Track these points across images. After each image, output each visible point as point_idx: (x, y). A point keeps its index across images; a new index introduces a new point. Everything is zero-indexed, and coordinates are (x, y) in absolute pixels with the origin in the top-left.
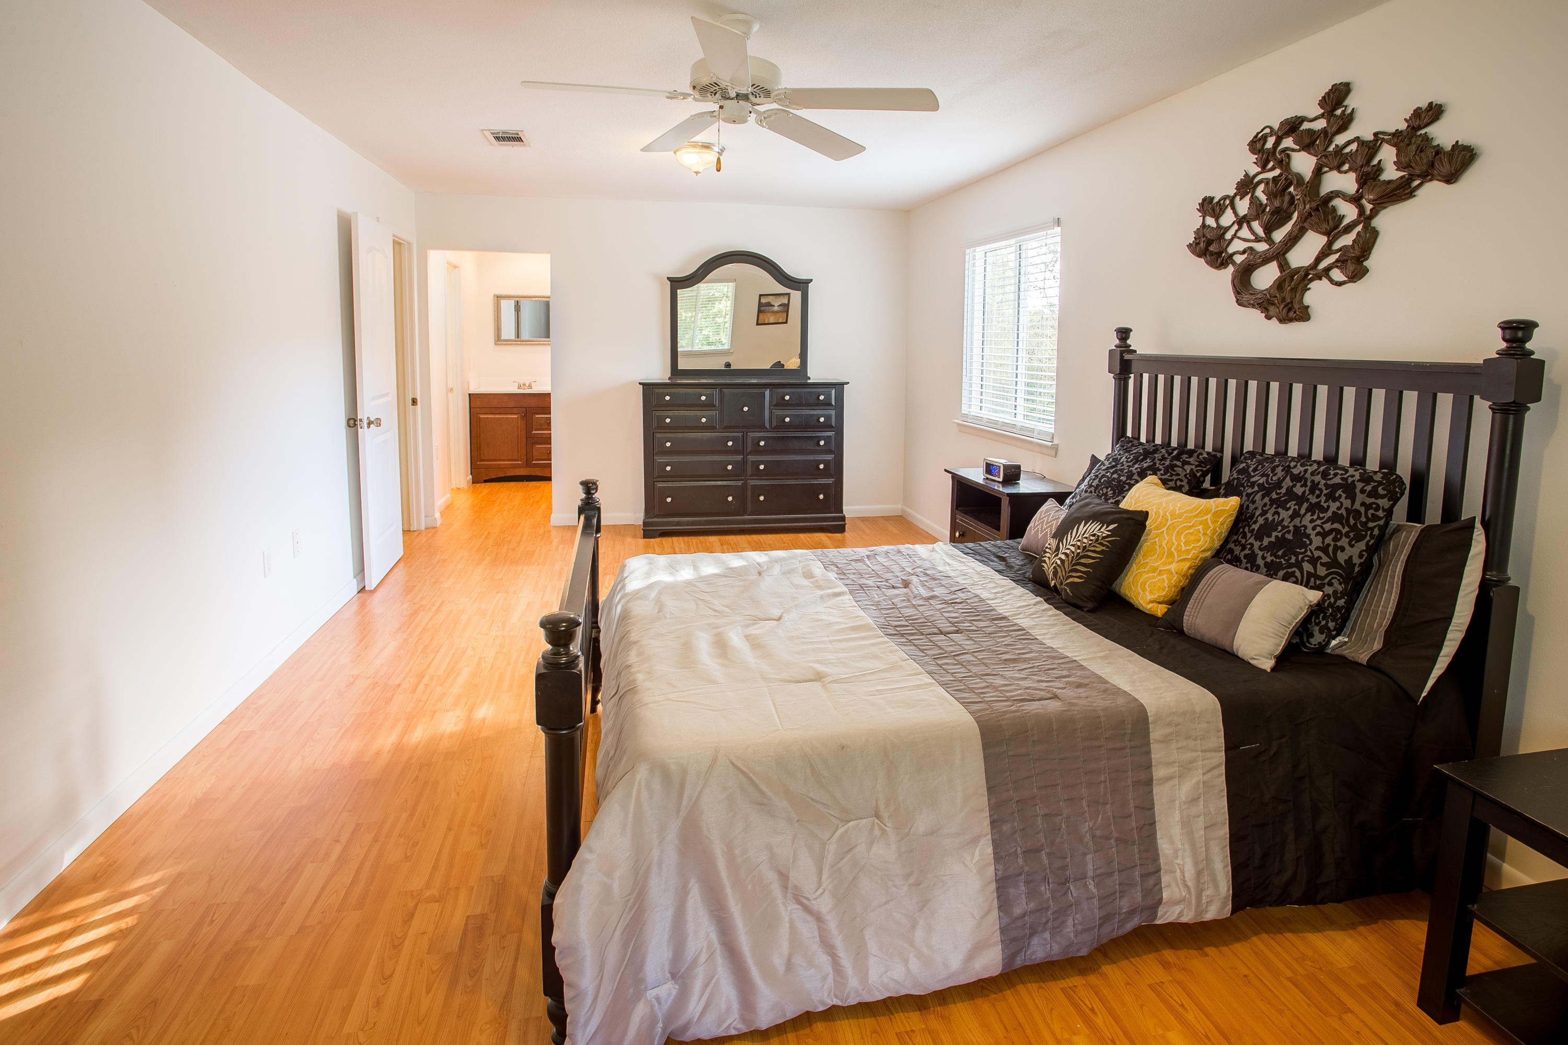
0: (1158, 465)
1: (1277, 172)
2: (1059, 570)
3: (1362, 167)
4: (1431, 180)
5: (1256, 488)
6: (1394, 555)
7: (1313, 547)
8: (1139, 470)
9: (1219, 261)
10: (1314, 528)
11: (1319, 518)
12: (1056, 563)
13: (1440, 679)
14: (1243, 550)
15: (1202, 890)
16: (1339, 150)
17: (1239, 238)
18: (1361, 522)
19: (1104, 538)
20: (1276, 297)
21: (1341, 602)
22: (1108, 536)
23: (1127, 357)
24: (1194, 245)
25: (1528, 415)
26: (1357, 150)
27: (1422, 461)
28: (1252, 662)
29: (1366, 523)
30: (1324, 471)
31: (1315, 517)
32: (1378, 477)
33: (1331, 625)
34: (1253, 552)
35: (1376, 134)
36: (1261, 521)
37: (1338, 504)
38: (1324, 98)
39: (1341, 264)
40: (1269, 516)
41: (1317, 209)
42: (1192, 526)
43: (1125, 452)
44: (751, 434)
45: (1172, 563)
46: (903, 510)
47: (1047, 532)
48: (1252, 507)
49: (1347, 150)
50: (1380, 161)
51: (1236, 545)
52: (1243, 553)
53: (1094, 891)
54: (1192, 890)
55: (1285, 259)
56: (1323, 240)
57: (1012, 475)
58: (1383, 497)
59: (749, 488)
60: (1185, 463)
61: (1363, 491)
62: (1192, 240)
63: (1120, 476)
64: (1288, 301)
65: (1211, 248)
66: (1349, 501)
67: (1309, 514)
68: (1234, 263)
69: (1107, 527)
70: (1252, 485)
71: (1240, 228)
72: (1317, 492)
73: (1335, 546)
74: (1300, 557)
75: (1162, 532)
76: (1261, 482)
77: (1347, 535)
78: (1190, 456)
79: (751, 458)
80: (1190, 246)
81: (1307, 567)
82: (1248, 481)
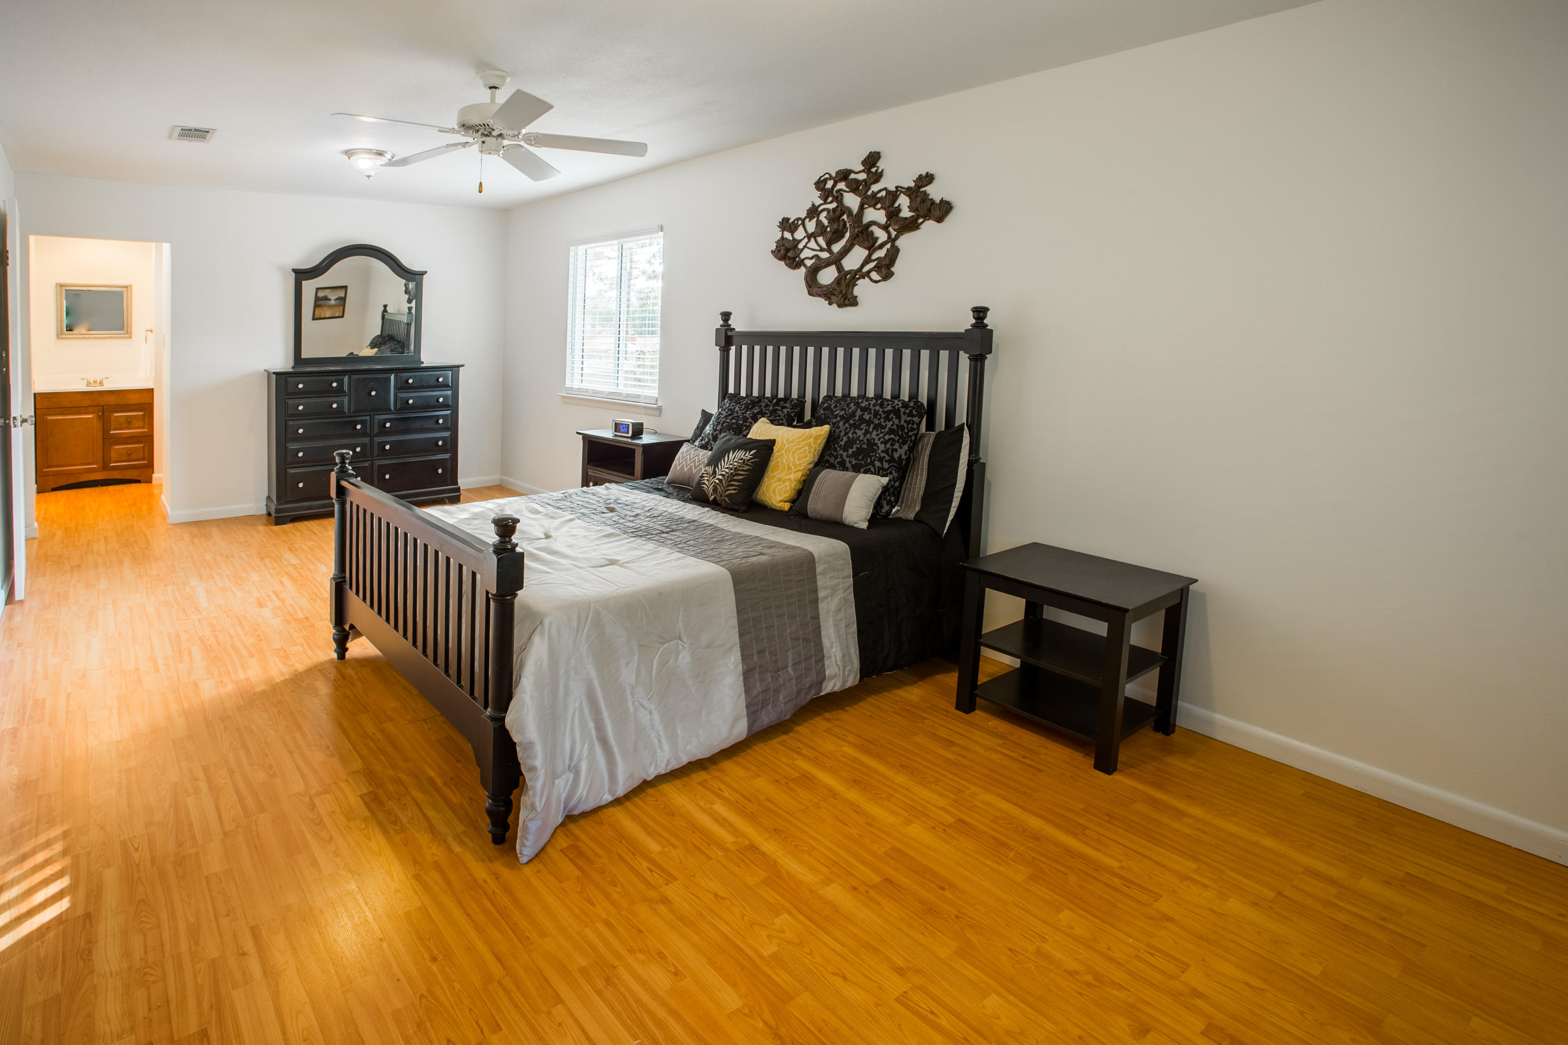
0: (764, 411)
1: (834, 205)
2: (718, 487)
3: (889, 207)
4: (929, 220)
5: (839, 419)
6: (921, 452)
7: (880, 451)
8: (751, 415)
9: (795, 264)
10: (879, 439)
11: (881, 433)
12: (715, 482)
13: (952, 521)
14: (836, 459)
15: (846, 667)
16: (874, 194)
17: (808, 248)
18: (905, 433)
19: (748, 460)
20: (836, 290)
21: (897, 484)
22: (751, 459)
23: (730, 333)
24: (776, 252)
25: (987, 362)
26: (886, 196)
27: (933, 393)
28: (855, 525)
29: (908, 433)
30: (880, 403)
31: (879, 432)
32: (912, 404)
33: (893, 499)
34: (843, 459)
35: (897, 187)
36: (845, 439)
37: (891, 423)
38: (865, 159)
39: (877, 268)
40: (850, 435)
41: (862, 232)
42: (802, 447)
43: (736, 404)
44: (377, 417)
45: (791, 473)
46: (501, 480)
47: (691, 466)
48: (837, 431)
49: (879, 195)
50: (899, 205)
51: (830, 457)
52: (836, 461)
53: (793, 674)
54: (841, 667)
55: (841, 264)
56: (866, 252)
57: (638, 430)
58: (915, 416)
59: (375, 468)
60: (783, 407)
61: (905, 413)
62: (774, 248)
63: (737, 420)
64: (844, 292)
65: (789, 254)
66: (898, 420)
67: (875, 431)
68: (805, 266)
69: (750, 453)
70: (836, 417)
71: (809, 241)
72: (879, 417)
73: (892, 448)
74: (873, 458)
75: (782, 454)
76: (841, 414)
77: (898, 441)
78: (786, 403)
79: (378, 439)
80: (773, 252)
81: (877, 464)
82: (832, 414)
